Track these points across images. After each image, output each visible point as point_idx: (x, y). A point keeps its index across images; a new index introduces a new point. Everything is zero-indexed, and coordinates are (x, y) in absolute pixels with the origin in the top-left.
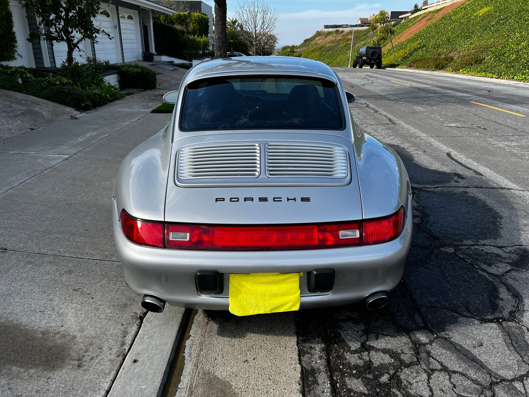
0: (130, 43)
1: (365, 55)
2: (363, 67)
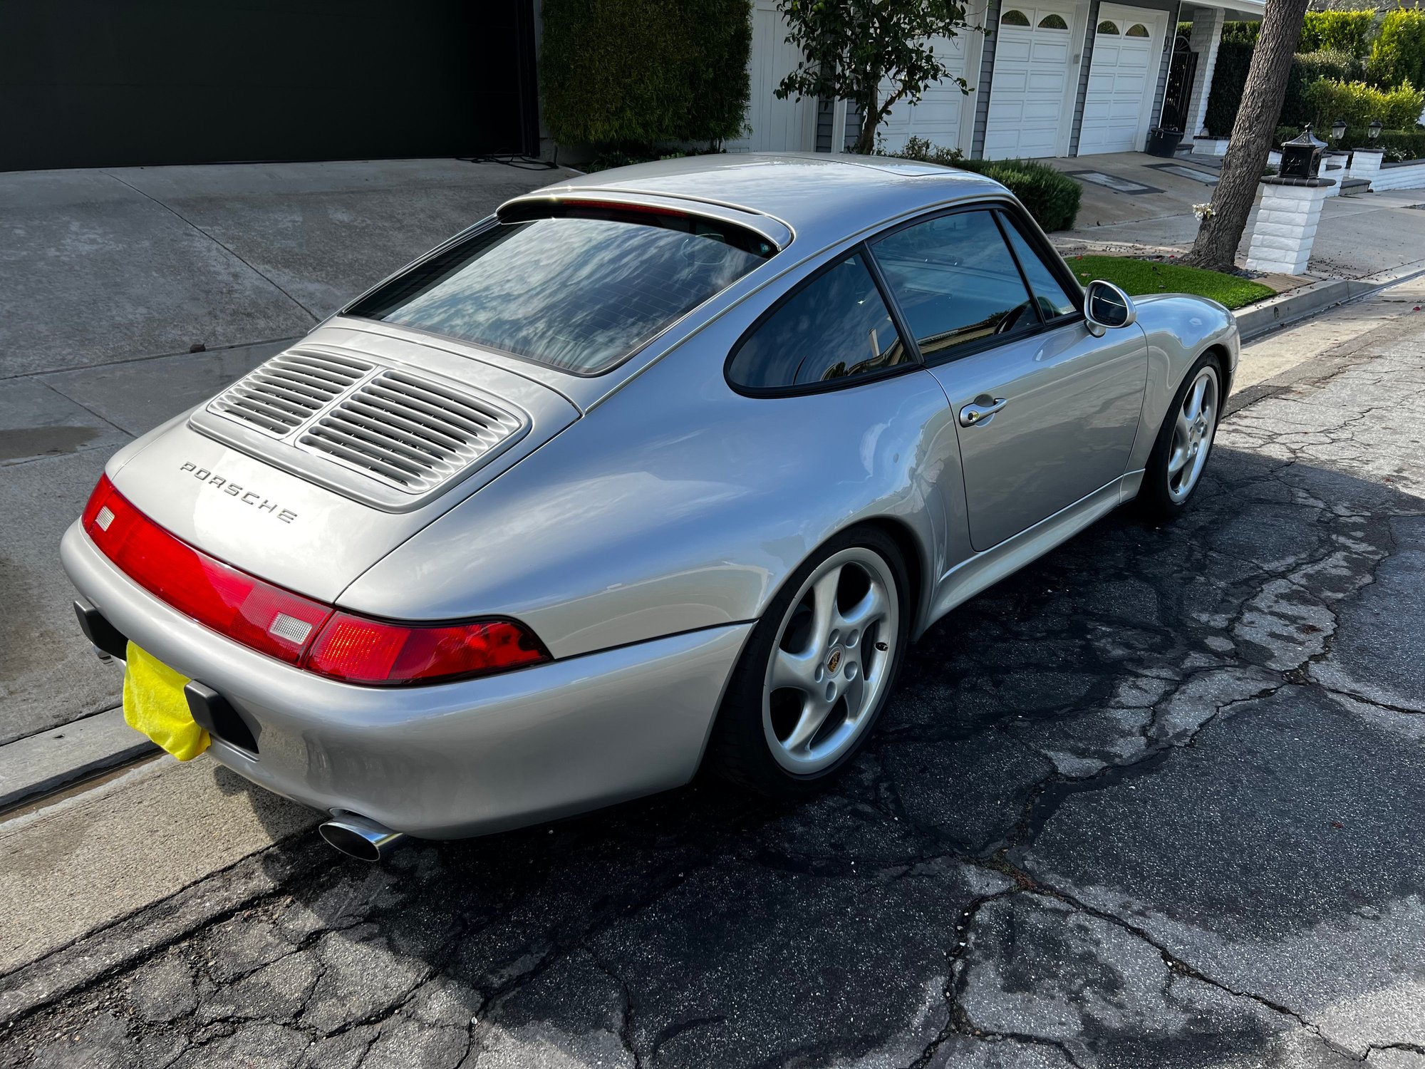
0: (1116, 102)
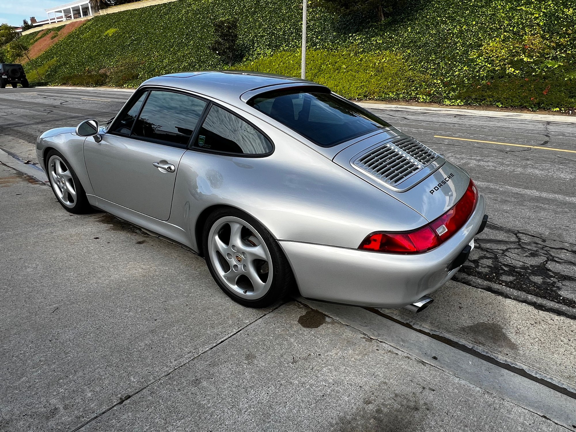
1: (4, 73)
2: (6, 87)
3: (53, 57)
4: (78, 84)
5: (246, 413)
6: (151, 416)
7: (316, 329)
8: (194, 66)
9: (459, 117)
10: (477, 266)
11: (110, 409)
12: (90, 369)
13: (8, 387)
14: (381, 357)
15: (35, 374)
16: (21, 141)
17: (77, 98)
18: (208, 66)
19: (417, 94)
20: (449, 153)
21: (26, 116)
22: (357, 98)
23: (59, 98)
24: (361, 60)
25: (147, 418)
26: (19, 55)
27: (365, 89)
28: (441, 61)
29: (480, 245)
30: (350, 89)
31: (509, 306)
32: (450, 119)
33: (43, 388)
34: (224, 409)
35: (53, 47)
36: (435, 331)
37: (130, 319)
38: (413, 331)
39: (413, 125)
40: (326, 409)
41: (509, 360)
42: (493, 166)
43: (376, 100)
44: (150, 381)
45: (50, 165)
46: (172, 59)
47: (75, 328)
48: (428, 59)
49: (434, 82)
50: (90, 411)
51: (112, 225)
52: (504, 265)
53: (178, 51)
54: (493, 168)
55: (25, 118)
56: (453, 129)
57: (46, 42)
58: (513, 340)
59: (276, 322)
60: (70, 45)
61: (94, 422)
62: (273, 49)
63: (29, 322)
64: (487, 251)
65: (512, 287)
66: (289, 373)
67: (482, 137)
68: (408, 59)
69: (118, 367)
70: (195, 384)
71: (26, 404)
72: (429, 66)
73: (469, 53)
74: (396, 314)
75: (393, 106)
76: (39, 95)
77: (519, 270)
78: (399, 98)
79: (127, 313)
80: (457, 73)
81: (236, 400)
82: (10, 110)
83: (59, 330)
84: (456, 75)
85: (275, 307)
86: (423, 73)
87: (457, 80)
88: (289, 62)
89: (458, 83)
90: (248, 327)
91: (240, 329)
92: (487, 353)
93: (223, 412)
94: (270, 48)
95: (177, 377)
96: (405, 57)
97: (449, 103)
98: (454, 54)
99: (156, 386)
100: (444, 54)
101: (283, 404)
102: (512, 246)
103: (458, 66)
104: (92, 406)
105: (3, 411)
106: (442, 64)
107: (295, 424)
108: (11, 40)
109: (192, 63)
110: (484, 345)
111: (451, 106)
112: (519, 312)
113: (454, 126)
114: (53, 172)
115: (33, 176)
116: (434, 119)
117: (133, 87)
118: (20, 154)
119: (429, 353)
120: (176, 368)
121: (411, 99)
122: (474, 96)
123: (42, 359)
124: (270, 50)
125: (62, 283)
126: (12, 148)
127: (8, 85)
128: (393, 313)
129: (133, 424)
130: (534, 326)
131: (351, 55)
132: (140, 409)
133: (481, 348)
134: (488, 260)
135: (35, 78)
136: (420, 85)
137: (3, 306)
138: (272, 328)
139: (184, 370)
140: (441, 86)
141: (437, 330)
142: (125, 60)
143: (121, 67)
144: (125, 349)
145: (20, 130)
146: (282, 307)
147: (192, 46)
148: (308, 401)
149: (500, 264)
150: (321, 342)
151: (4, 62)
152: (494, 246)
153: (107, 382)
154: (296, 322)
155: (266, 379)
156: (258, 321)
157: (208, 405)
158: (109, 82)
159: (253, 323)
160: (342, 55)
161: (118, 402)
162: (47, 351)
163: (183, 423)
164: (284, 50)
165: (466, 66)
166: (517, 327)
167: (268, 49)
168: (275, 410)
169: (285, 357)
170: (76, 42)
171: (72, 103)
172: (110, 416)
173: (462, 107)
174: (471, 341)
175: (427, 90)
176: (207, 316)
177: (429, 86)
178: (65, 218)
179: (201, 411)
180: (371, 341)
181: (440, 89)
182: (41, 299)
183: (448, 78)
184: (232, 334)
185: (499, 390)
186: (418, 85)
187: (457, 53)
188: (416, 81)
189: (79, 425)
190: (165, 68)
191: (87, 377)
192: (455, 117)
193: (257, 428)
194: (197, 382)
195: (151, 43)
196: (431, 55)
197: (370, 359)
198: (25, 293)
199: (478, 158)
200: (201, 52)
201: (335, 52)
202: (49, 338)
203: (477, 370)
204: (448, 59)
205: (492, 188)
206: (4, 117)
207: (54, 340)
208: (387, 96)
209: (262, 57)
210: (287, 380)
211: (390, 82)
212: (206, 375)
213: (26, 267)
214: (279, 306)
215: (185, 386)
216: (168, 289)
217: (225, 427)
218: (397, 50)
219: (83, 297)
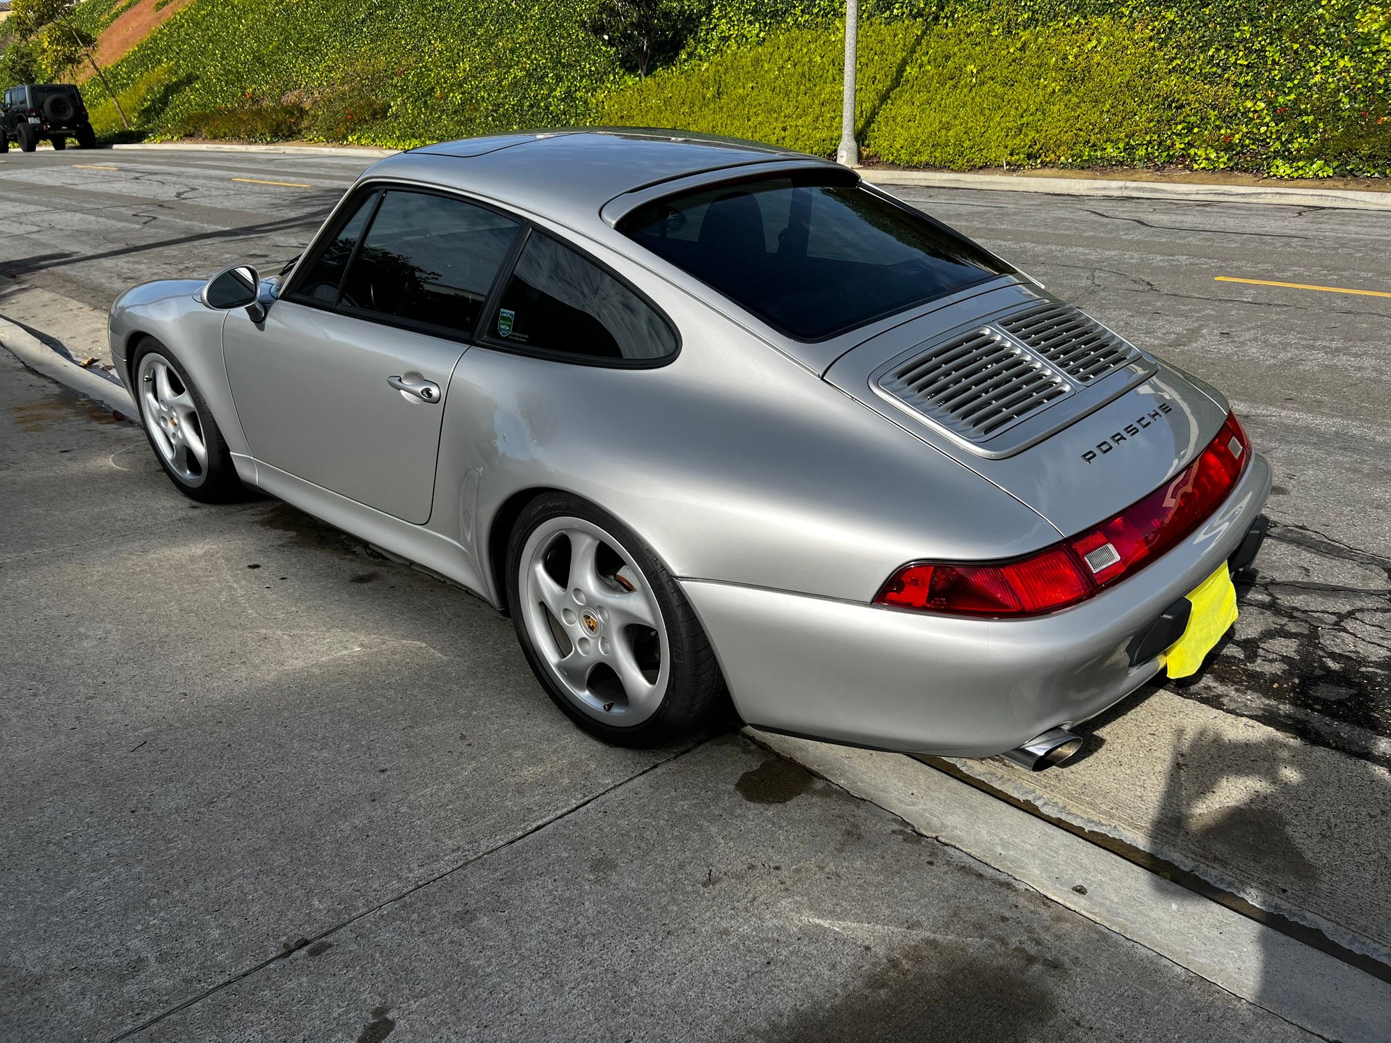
1: (31, 111)
2: (38, 149)
3: (160, 61)
4: (225, 135)
5: (574, 991)
6: (352, 986)
7: (780, 806)
8: (542, 77)
9: (1311, 215)
10: (1252, 657)
11: (261, 967)
12: (220, 878)
13: (39, 907)
14: (935, 881)
15: (96, 884)
16: (73, 304)
17: (222, 179)
18: (582, 77)
19: (1190, 145)
20: (1249, 329)
21: (88, 233)
22: (1008, 164)
23: (174, 179)
24: (1023, 49)
25: (342, 991)
26: (71, 60)
27: (1032, 134)
28: (1271, 44)
29: (1274, 599)
30: (987, 135)
31: (1318, 767)
32: (1280, 223)
33: (114, 914)
34: (523, 980)
35: (160, 32)
36: (1100, 824)
37: (321, 766)
38: (1035, 819)
39: (1160, 243)
40: (768, 992)
41: (1285, 905)
42: (1374, 369)
43: (1064, 166)
44: (356, 909)
45: (143, 376)
46: (482, 58)
47: (191, 784)
48: (1228, 38)
49: (1245, 108)
50: (216, 969)
51: (293, 534)
52: (1333, 656)
53: (497, 35)
54: (1374, 374)
55: (84, 238)
56: (1280, 254)
57: (141, 19)
58: (1309, 855)
59: (680, 784)
60: (205, 24)
61: (222, 992)
62: (765, 24)
63: (86, 767)
64: (1291, 617)
65: (1341, 716)
66: (692, 908)
67: (1366, 279)
68: (1168, 38)
69: (284, 875)
70: (461, 923)
71: (77, 947)
72: (1232, 60)
73: (1357, 17)
74: (1002, 777)
75: (1114, 184)
76: (121, 169)
77: (1371, 669)
78: (1133, 160)
79: (315, 753)
80: (1317, 78)
81: (554, 961)
82: (47, 217)
83: (153, 788)
84: (1315, 85)
85: (683, 748)
86: (1209, 79)
87: (1318, 99)
88: (810, 61)
89: (1319, 108)
90: (607, 795)
91: (587, 799)
92: (1230, 884)
93: (521, 987)
94: (756, 20)
95: (420, 905)
96: (1159, 33)
97: (1288, 172)
98: (1311, 19)
99: (369, 921)
100: (1279, 20)
101: (666, 977)
102: (1369, 603)
103: (1322, 57)
104: (219, 958)
105: (29, 956)
106: (1271, 52)
107: (687, 1023)
108: (51, 18)
109: (535, 70)
110: (1224, 863)
111: (1292, 178)
112: (1343, 781)
113: (1288, 244)
114: (150, 396)
115: (102, 402)
116: (1231, 223)
117: (374, 140)
118: (71, 342)
119: (1066, 877)
120: (420, 883)
121: (1170, 160)
122: (1365, 150)
123: (114, 851)
124: (757, 25)
125: (165, 678)
126: (50, 323)
127: (41, 142)
128: (993, 774)
129: (310, 1001)
130: (1376, 822)
131: (995, 33)
132: (328, 971)
133: (1214, 873)
134: (1288, 642)
135: (113, 121)
136: (1202, 119)
137: (28, 729)
138: (669, 798)
139: (440, 889)
140: (1268, 119)
141: (1103, 822)
142: (352, 64)
143: (342, 84)
144: (304, 835)
145: (73, 273)
146: (702, 747)
147: (537, 20)
148: (729, 975)
149: (1321, 653)
150: (787, 839)
151: (33, 80)
152: (1313, 603)
153: (256, 908)
154: (731, 787)
155: (634, 918)
156: (635, 781)
157: (487, 970)
158: (308, 128)
159: (623, 786)
160: (968, 35)
161: (279, 953)
162: (125, 835)
163: (425, 1005)
164: (798, 25)
165: (1347, 58)
166: (1328, 822)
167: (750, 23)
168: (643, 988)
169: (689, 869)
170: (221, 17)
171: (207, 193)
172: (258, 981)
173: (1328, 183)
174: (1194, 852)
175: (1223, 131)
176: (510, 766)
177: (1228, 119)
178: (181, 514)
179: (467, 981)
180: (918, 842)
181: (1263, 129)
182: (115, 713)
183: (1289, 94)
184: (565, 810)
185: (1236, 976)
186: (1193, 119)
187: (1321, 17)
188: (1189, 104)
189: (189, 998)
190: (461, 86)
191: (213, 895)
192: (1300, 214)
193: (596, 1025)
194: (465, 917)
195: (423, 14)
196: (1238, 25)
197: (905, 884)
198: (77, 698)
199: (1334, 345)
200: (561, 37)
201: (947, 24)
202: (131, 806)
203: (1189, 925)
204: (1291, 34)
205: (1353, 436)
206: (33, 236)
207: (142, 811)
208: (1099, 154)
209: (734, 47)
210: (684, 923)
211: (1108, 112)
212: (489, 903)
213: (82, 637)
214: (696, 746)
215: (440, 925)
216: (420, 696)
217: (521, 1019)
218: (1135, 14)
219: (215, 711)
